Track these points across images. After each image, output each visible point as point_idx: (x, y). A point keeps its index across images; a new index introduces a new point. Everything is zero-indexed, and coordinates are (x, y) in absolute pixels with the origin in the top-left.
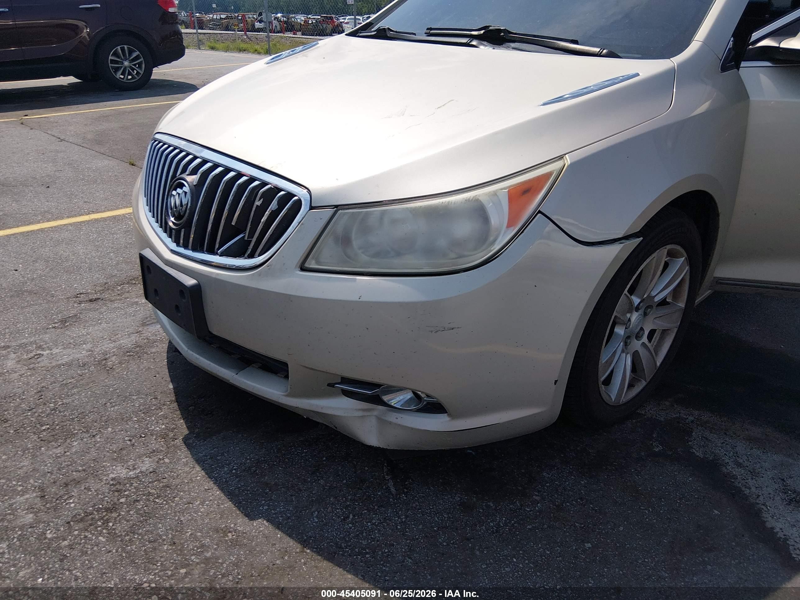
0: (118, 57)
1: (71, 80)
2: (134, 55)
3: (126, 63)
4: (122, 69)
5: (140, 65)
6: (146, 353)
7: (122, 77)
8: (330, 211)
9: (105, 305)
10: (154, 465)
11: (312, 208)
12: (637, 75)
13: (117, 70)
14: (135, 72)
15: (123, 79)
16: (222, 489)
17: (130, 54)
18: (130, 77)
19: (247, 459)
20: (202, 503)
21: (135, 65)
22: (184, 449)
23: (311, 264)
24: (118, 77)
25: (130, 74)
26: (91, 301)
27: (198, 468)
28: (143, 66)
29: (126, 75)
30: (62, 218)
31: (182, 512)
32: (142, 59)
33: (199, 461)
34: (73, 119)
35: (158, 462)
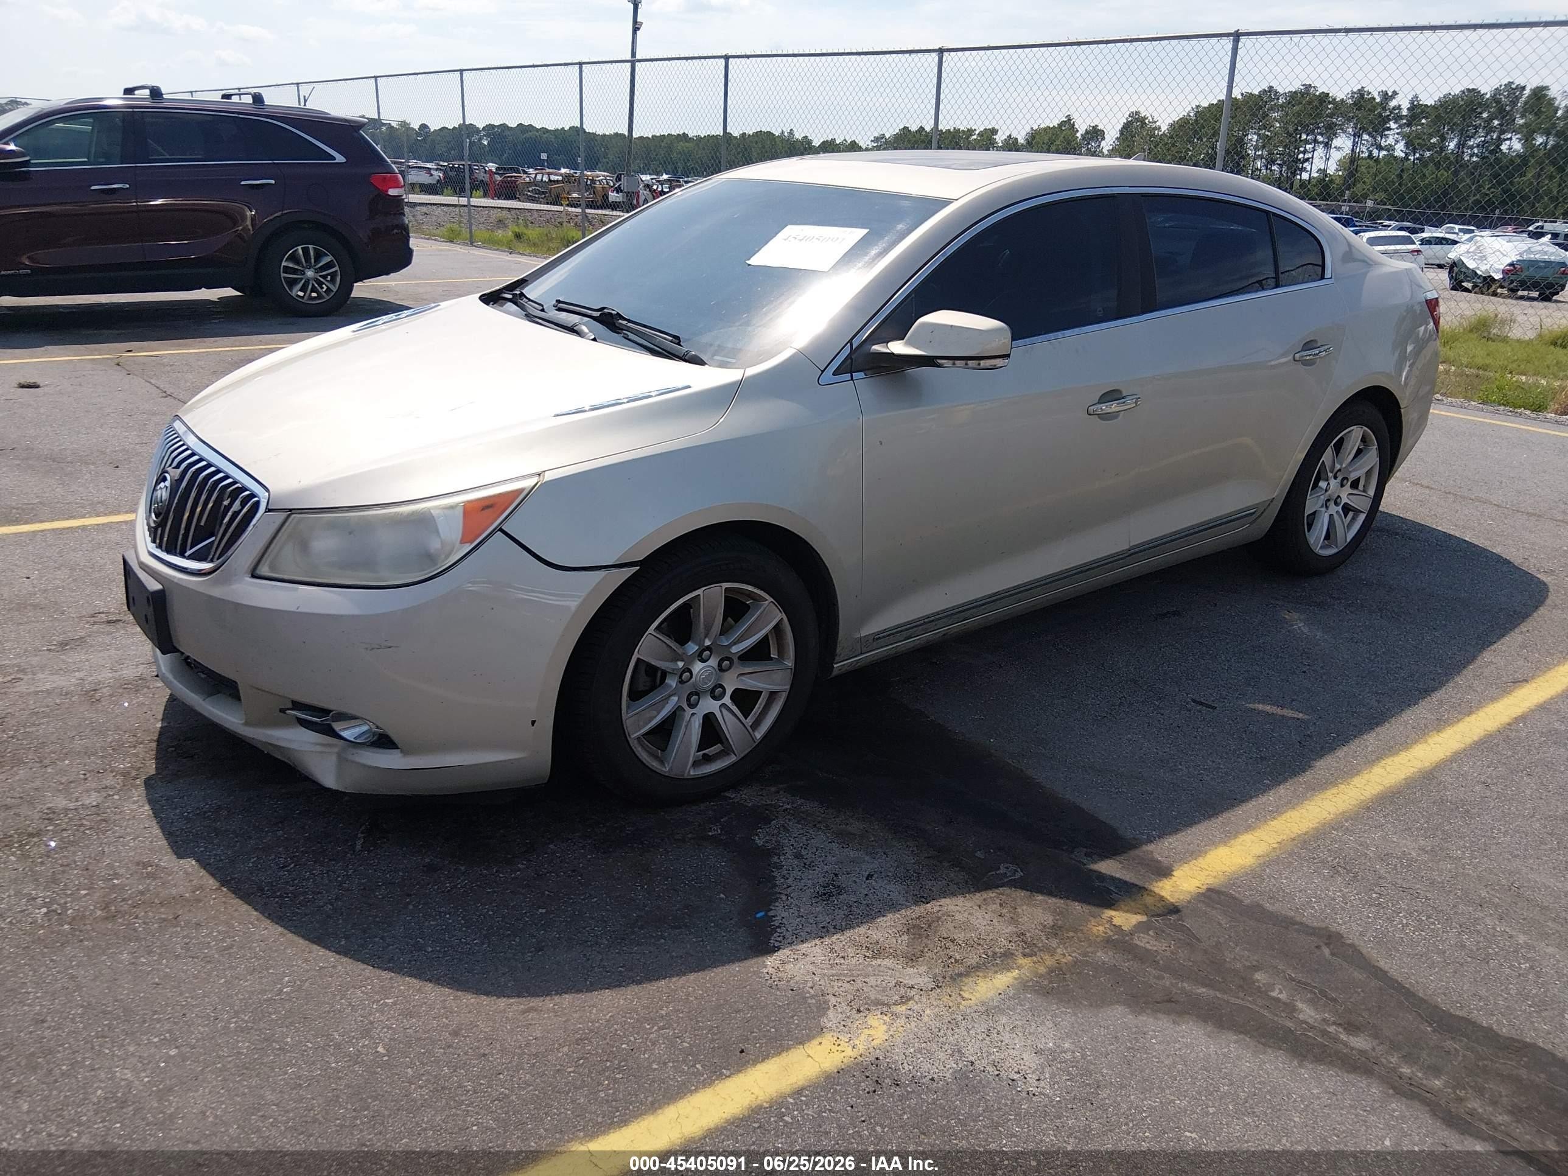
0: (298, 262)
1: (229, 292)
2: (325, 261)
3: (310, 273)
4: (303, 281)
5: (333, 276)
6: (148, 688)
7: (301, 294)
8: (285, 514)
9: (124, 628)
10: (99, 800)
11: (268, 510)
12: (689, 387)
13: (292, 283)
14: (325, 288)
15: (302, 297)
16: (162, 828)
17: (317, 260)
18: (314, 295)
19: (207, 804)
20: (134, 839)
21: (324, 277)
22: (142, 790)
23: (264, 570)
24: (293, 294)
25: (314, 290)
26: (109, 622)
27: (147, 807)
28: (338, 279)
29: (308, 292)
30: (119, 513)
31: (109, 844)
32: (337, 268)
33: (150, 802)
34: (198, 360)
35: (105, 797)
